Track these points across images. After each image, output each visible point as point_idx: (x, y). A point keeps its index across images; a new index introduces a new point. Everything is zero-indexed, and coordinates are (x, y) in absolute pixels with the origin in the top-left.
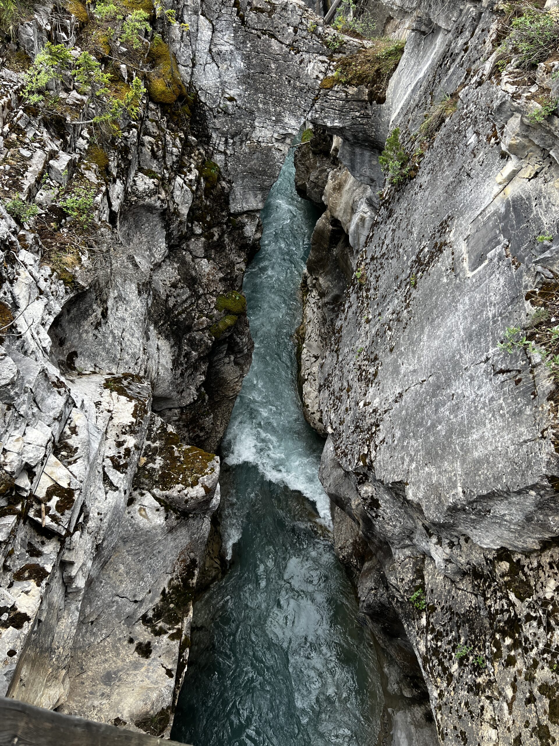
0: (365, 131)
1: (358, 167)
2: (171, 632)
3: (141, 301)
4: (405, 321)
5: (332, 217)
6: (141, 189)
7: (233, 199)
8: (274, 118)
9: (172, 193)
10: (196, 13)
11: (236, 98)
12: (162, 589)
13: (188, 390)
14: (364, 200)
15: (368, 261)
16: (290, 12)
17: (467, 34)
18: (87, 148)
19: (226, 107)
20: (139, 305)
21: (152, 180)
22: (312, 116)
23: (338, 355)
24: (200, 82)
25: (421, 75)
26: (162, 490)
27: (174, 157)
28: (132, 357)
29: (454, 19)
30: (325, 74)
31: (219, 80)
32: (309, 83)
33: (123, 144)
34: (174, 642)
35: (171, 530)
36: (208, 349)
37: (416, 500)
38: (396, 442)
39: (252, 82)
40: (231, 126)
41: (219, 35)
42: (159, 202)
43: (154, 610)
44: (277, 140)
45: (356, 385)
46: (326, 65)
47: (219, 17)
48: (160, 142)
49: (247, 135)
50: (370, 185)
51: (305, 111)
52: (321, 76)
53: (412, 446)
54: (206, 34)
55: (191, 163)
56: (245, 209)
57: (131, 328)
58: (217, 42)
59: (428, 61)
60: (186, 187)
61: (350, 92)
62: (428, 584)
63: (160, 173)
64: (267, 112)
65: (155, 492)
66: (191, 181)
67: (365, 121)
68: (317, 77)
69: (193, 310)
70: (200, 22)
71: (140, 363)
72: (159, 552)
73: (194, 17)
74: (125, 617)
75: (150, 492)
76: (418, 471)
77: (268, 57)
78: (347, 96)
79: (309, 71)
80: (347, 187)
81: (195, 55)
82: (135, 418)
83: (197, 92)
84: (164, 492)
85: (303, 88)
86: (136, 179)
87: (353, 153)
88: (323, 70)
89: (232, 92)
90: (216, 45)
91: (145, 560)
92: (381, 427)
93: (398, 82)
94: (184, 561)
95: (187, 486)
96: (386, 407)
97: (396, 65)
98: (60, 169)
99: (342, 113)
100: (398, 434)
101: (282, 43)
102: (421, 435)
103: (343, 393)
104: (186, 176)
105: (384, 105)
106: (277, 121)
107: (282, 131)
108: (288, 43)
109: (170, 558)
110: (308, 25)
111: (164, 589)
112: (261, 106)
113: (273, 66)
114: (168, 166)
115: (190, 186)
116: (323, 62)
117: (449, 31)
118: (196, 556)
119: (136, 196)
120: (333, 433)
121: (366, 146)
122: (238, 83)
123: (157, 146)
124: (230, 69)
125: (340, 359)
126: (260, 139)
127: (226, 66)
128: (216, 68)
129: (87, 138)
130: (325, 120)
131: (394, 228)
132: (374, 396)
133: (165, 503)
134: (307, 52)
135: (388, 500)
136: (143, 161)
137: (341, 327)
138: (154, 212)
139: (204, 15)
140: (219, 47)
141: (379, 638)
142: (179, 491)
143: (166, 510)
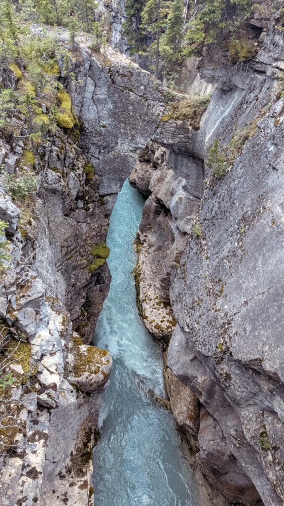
0: (186, 146)
1: (179, 168)
2: (79, 484)
3: (51, 250)
4: (240, 256)
5: (156, 198)
6: (50, 179)
7: (102, 186)
8: (130, 138)
9: (68, 182)
10: (85, 75)
11: (107, 126)
12: (70, 451)
13: (75, 309)
14: (180, 187)
15: (201, 221)
16: (142, 78)
17: (258, 91)
18: (22, 152)
19: (101, 131)
20: (50, 252)
21: (58, 173)
22: (155, 137)
23: (185, 281)
24: (86, 116)
25: (226, 114)
26: (75, 377)
27: (71, 159)
28: (49, 286)
29: (247, 83)
30: (164, 113)
31: (97, 115)
32: (153, 118)
33: (42, 151)
34: (83, 491)
35: (80, 406)
36: (87, 281)
37: (273, 370)
38: (248, 333)
39: (117, 117)
40: (103, 143)
41: (99, 89)
42: (61, 187)
43: (66, 468)
44: (131, 151)
45: (205, 298)
46: (164, 108)
47: (99, 78)
48: (63, 151)
49: (112, 148)
50: (186, 179)
51: (150, 134)
52: (161, 114)
53: (263, 335)
54: (90, 88)
55: (79, 164)
56: (109, 193)
57: (47, 267)
58: (97, 93)
59: (229, 106)
60: (76, 178)
61: (179, 124)
62: (270, 431)
63: (62, 170)
64: (126, 134)
65: (70, 379)
66: (79, 174)
67: (187, 140)
68: (159, 115)
69: (77, 256)
70: (88, 81)
71: (53, 290)
72: (70, 424)
73: (84, 78)
74: (47, 475)
75: (66, 379)
76: (272, 351)
77: (128, 102)
78: (177, 125)
79: (154, 111)
80: (167, 180)
81: (83, 100)
82: (64, 326)
83: (83, 122)
84: (76, 378)
85: (150, 121)
86: (47, 172)
87: (177, 159)
88: (162, 110)
89: (104, 123)
90: (96, 94)
91: (61, 430)
92: (233, 324)
93: (209, 118)
94: (85, 429)
95: (91, 373)
96: (235, 311)
97: (205, 110)
98: (11, 164)
99: (174, 135)
100: (249, 328)
101: (137, 95)
102: (269, 327)
103: (195, 305)
104: (76, 171)
105: (199, 131)
106: (131, 140)
107: (134, 146)
108: (140, 95)
109: (76, 427)
110: (153, 85)
111: (72, 452)
112: (122, 131)
113: (131, 108)
114: (67, 165)
115: (79, 178)
116: (162, 106)
117: (243, 90)
118: (92, 425)
119: (47, 183)
120: (189, 332)
121: (185, 155)
122: (109, 117)
123: (61, 153)
124: (104, 109)
125: (188, 283)
126: (121, 150)
127: (101, 107)
128: (96, 108)
129: (21, 147)
130: (163, 139)
131: (220, 201)
132: (223, 305)
133: (76, 386)
134: (153, 100)
135: (239, 374)
136: (51, 162)
137: (186, 263)
138: (57, 193)
139: (90, 77)
140: (98, 96)
141: (210, 477)
142: (87, 378)
143: (77, 391)
